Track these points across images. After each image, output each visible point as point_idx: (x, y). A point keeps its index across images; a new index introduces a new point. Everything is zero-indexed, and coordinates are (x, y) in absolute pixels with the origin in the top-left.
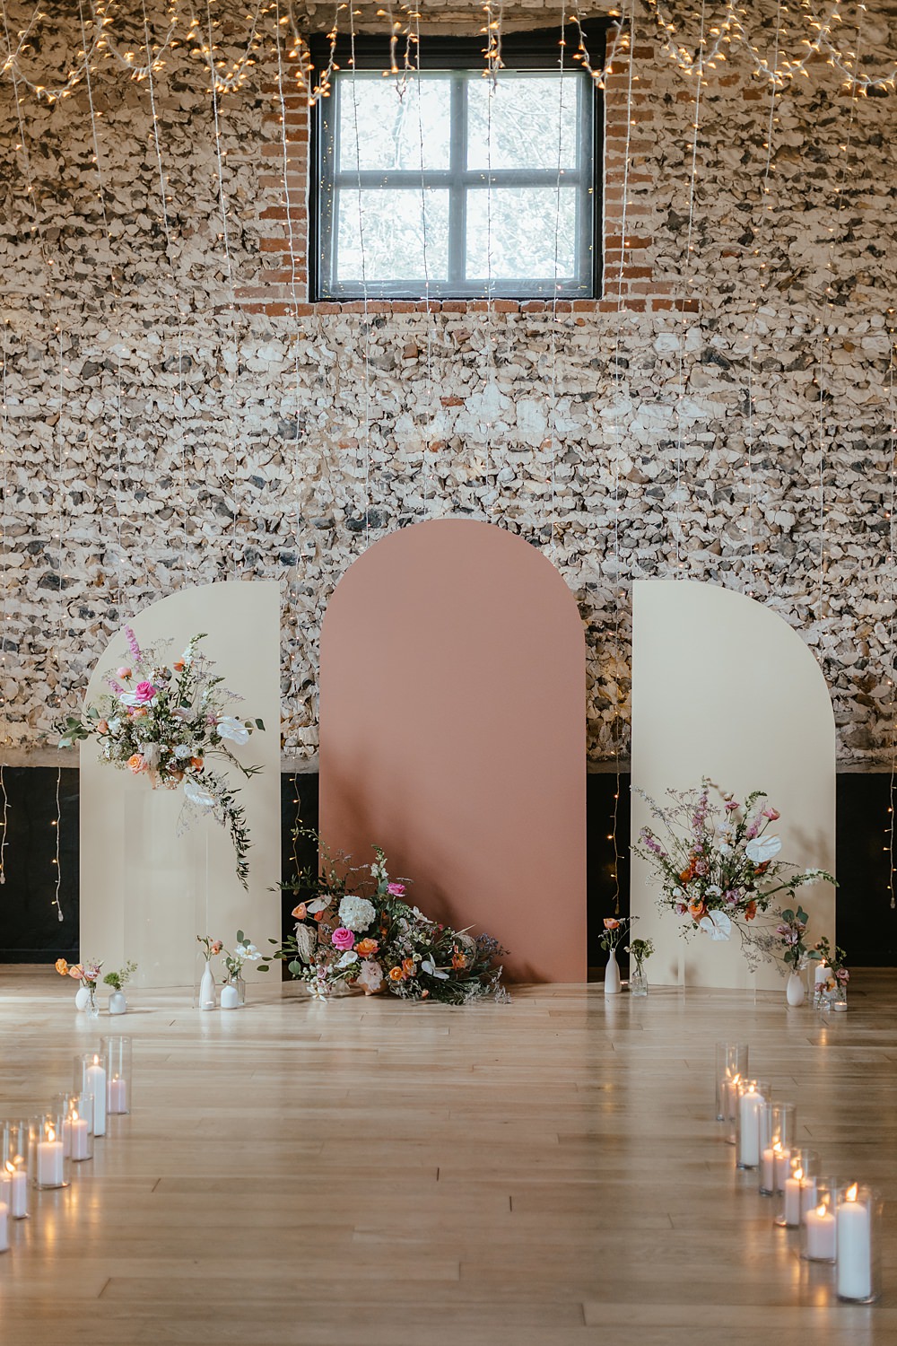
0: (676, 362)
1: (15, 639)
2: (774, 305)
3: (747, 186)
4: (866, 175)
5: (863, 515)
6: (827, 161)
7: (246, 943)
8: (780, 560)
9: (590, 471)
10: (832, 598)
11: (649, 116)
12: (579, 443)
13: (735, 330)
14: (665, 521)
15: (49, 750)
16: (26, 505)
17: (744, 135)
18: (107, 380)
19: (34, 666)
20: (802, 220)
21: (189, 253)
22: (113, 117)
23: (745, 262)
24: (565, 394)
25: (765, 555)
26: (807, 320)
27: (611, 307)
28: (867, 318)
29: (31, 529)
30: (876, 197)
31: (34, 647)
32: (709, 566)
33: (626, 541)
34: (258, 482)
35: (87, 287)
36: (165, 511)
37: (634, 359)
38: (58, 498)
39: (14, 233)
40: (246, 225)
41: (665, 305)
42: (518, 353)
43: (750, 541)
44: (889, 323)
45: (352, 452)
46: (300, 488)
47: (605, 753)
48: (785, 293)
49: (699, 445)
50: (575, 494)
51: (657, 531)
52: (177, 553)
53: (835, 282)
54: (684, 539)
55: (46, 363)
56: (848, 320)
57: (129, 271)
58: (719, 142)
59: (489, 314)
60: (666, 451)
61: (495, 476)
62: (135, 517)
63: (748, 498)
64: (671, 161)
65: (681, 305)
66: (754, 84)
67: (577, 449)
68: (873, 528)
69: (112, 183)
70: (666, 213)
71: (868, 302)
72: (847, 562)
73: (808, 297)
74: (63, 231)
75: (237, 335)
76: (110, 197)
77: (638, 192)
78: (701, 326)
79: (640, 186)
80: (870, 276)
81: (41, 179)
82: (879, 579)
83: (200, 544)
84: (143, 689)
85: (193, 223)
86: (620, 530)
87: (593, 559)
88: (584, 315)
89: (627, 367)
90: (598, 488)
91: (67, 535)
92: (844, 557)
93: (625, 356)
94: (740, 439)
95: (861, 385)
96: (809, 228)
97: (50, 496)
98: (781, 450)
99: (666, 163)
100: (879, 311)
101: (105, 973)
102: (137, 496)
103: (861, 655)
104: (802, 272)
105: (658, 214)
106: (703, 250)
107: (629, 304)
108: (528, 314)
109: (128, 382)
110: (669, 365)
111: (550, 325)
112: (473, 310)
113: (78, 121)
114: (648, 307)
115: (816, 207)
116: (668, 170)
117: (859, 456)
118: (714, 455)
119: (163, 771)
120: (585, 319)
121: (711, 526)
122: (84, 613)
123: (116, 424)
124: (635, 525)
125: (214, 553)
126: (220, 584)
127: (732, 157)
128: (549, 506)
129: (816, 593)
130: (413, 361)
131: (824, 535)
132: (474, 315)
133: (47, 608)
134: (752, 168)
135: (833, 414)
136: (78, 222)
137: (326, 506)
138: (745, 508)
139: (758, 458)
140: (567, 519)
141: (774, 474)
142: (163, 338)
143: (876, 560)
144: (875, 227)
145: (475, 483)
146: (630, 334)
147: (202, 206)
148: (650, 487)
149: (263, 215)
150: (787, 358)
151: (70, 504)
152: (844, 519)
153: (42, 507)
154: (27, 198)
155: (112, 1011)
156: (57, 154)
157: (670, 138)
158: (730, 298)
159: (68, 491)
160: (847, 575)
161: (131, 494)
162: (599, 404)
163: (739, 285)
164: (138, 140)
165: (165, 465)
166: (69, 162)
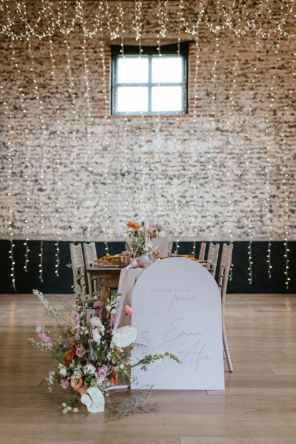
0: (209, 131)
1: (30, 205)
2: (235, 116)
3: (227, 84)
4: (259, 81)
5: (260, 171)
6: (248, 78)
8: (238, 184)
9: (186, 160)
10: (252, 193)
11: (201, 66)
12: (183, 152)
13: (224, 122)
14: (206, 173)
15: (39, 236)
16: (34, 169)
17: (226, 71)
18: (56, 136)
19: (36, 213)
20: (242, 93)
21: (78, 103)
22: (58, 67)
23: (227, 104)
24: (179, 139)
25: (234, 182)
26: (244, 120)
27: (192, 116)
28: (260, 119)
29: (35, 176)
30: (261, 87)
31: (36, 207)
32: (218, 185)
33: (196, 178)
34: (97, 163)
35: (51, 112)
36: (72, 171)
37: (198, 130)
38: (42, 168)
39: (31, 97)
40: (94, 95)
41: (205, 116)
42: (167, 129)
43: (229, 178)
44: (266, 120)
45: (122, 155)
46: (108, 165)
48: (238, 112)
49: (215, 153)
50: (182, 166)
51: (204, 176)
52: (75, 182)
53: (251, 110)
54: (212, 178)
55: (40, 131)
56: (255, 120)
57: (62, 107)
58: (220, 73)
59: (159, 118)
60: (206, 154)
61: (160, 162)
62: (63, 172)
63: (228, 167)
64: (207, 78)
65: (210, 116)
66: (229, 58)
67: (183, 154)
68: (263, 175)
69: (58, 84)
70: (206, 91)
71: (260, 115)
72: (256, 184)
73: (244, 113)
74: (45, 97)
75: (91, 124)
76: (57, 88)
77: (198, 86)
78: (215, 121)
79: (199, 84)
80: (260, 108)
82: (264, 188)
83: (81, 180)
85: (79, 94)
86: (194, 175)
87: (187, 183)
88: (184, 118)
89: (196, 132)
90: (188, 164)
91: (45, 177)
93: (195, 129)
94: (226, 151)
95: (258, 137)
97: (40, 167)
98: (237, 154)
99: (205, 78)
100: (263, 117)
102: (64, 167)
103: (260, 209)
104: (242, 107)
105: (204, 92)
106: (216, 101)
107: (196, 115)
108: (169, 118)
109: (62, 136)
110: (207, 131)
113: (49, 68)
114: (201, 116)
115: (245, 90)
116: (206, 80)
117: (258, 155)
118: (219, 155)
121: (219, 174)
122: (49, 198)
123: (58, 147)
124: (198, 174)
125: (85, 182)
127: (223, 77)
128: (175, 169)
129: (247, 192)
130: (138, 131)
131: (249, 176)
132: (155, 118)
133: (39, 197)
134: (229, 80)
135: (251, 144)
136: (49, 94)
137: (115, 169)
138: (228, 169)
139: (232, 156)
140: (180, 172)
141: (236, 160)
142: (71, 124)
143: (264, 183)
144: (261, 95)
145: (155, 163)
146: (197, 123)
147: (82, 90)
148: (202, 164)
149: (98, 92)
150: (239, 130)
151: (46, 169)
152: (255, 172)
153: (38, 170)
156: (43, 76)
157: (206, 72)
159: (45, 165)
160: (256, 187)
161: (62, 166)
162: (188, 142)
163: (225, 110)
164: (65, 73)
165: (71, 159)
166: (47, 79)
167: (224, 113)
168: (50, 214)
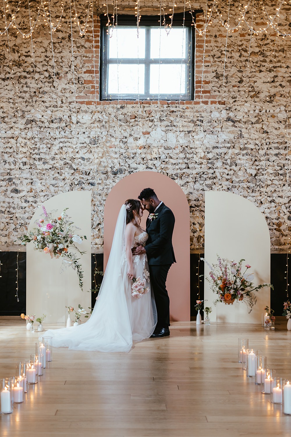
0: (218, 121)
1: (3, 210)
2: (250, 103)
3: (241, 64)
4: (279, 61)
5: (278, 170)
6: (266, 57)
7: (81, 308)
8: (251, 185)
9: (190, 156)
10: (268, 197)
11: (209, 42)
12: (187, 147)
13: (237, 111)
14: (214, 172)
15: (14, 246)
16: (7, 166)
17: (240, 48)
18: (34, 125)
19: (9, 218)
20: (258, 76)
21: (60, 84)
22: (36, 40)
23: (240, 89)
24: (182, 131)
25: (247, 183)
26: (260, 108)
27: (198, 103)
28: (279, 107)
29: (9, 174)
30: (282, 68)
31: (10, 212)
32: (229, 187)
33: (202, 179)
35: (27, 95)
36: (53, 168)
37: (205, 120)
38: (18, 164)
39: (3, 77)
40: (79, 76)
41: (215, 102)
42: (168, 118)
43: (242, 179)
44: (286, 109)
45: (114, 149)
46: (96, 161)
47: (195, 247)
48: (253, 99)
49: (226, 148)
50: (186, 163)
51: (212, 175)
52: (56, 182)
53: (269, 96)
54: (220, 178)
55: (14, 120)
56: (273, 108)
57: (41, 90)
58: (232, 50)
59: (158, 105)
60: (215, 150)
61: (160, 157)
62: (42, 170)
63: (241, 165)
64: (217, 56)
65: (220, 103)
66: (243, 32)
67: (186, 149)
68: (281, 175)
69: (36, 62)
70: (215, 73)
71: (280, 102)
72: (273, 186)
73: (260, 100)
74: (20, 77)
75: (76, 111)
76: (36, 66)
77: (206, 66)
78: (226, 109)
79: (207, 64)
80: (280, 94)
81: (13, 60)
82: (283, 191)
83: (64, 179)
84: (49, 226)
85: (62, 75)
86: (200, 175)
87: (191, 184)
88: (188, 106)
89: (202, 122)
90: (193, 161)
91: (21, 176)
92: (272, 184)
93: (202, 119)
94: (239, 146)
95: (277, 129)
96: (261, 78)
97: (15, 163)
98: (252, 149)
99: (215, 57)
100: (283, 105)
101: (36, 318)
102: (43, 163)
103: (277, 215)
104: (258, 92)
105: (213, 73)
106: (227, 85)
107: (203, 102)
108: (170, 105)
109: (41, 126)
110: (216, 122)
111: (178, 109)
112: (153, 104)
113: (25, 41)
114: (209, 103)
115: (263, 71)
116: (216, 59)
117: (277, 151)
118: (230, 151)
119: (55, 252)
120: (189, 107)
121: (229, 174)
122: (26, 201)
123: (37, 140)
124: (205, 173)
125: (68, 182)
126: (71, 192)
127: (236, 55)
128: (177, 167)
129: (263, 195)
130: (133, 120)
131: (266, 177)
132: (153, 105)
133: (14, 199)
134: (243, 59)
135: (268, 138)
136: (25, 74)
137: (105, 167)
138: (240, 168)
139: (245, 152)
140: (183, 171)
141: (249, 157)
142: (52, 112)
143: (282, 185)
144: (282, 78)
145: (153, 159)
146: (203, 112)
147: (65, 69)
148: (210, 161)
149: (85, 73)
150: (254, 120)
151: (21, 166)
152: (272, 172)
153: (12, 167)
154: (8, 66)
155: (39, 330)
156: (18, 52)
157: (216, 49)
158: (235, 101)
159: (21, 161)
160: (273, 190)
161: (41, 162)
162: (193, 134)
163: (238, 96)
164: (44, 48)
165: (53, 153)
166: (22, 55)
167: (237, 99)
168: (27, 221)
